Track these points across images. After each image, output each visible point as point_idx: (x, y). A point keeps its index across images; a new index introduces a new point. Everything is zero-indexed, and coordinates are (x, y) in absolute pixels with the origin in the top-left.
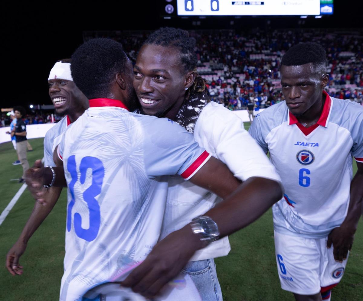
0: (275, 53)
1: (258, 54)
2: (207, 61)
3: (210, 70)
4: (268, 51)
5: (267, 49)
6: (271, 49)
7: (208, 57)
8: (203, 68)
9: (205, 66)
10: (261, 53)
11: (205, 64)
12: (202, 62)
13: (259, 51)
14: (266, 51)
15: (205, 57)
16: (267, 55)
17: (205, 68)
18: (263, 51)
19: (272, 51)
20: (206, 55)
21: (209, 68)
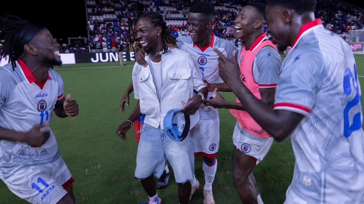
0: (233, 6)
1: (221, 6)
2: (181, 9)
3: (182, 16)
4: (229, 4)
5: (228, 3)
6: (231, 3)
7: (183, 6)
8: (177, 14)
9: (179, 13)
10: (223, 6)
11: (179, 11)
12: (178, 9)
13: (222, 4)
14: (227, 4)
15: (180, 6)
16: (227, 7)
17: (179, 15)
18: (225, 4)
19: (232, 5)
20: (181, 4)
21: (182, 15)
